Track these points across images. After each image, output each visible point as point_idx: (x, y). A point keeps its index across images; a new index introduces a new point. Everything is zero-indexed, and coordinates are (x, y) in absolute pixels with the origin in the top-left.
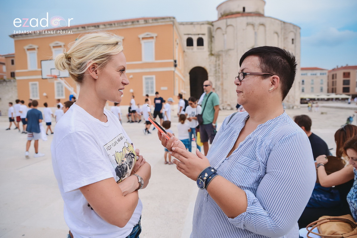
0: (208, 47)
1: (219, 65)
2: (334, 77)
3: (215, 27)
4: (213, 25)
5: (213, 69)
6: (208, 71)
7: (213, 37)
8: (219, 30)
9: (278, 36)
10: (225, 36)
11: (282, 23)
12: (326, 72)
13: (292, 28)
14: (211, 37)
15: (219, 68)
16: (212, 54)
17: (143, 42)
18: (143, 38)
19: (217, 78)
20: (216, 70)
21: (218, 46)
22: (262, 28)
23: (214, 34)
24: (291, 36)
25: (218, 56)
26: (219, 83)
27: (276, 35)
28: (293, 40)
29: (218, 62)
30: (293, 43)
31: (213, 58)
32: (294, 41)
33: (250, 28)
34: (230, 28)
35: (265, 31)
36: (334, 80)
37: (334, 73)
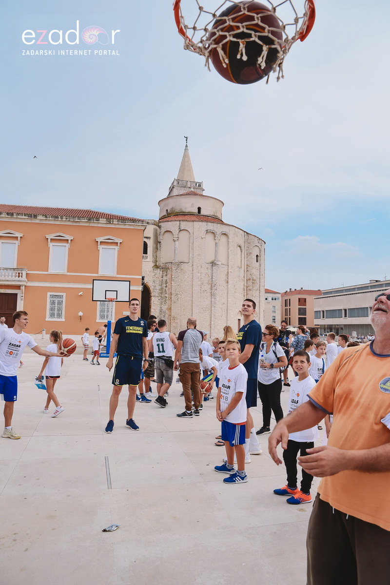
0: (153, 255)
1: (166, 283)
2: (287, 303)
3: (163, 230)
4: (160, 227)
5: (158, 287)
6: (151, 289)
7: (160, 242)
8: (167, 234)
9: (241, 250)
10: (177, 242)
11: (246, 234)
12: (280, 295)
13: (256, 242)
14: (157, 243)
15: (166, 286)
16: (156, 267)
17: (100, 247)
18: (101, 242)
19: (163, 300)
20: (162, 289)
21: (165, 256)
22: (224, 238)
23: (160, 238)
24: (256, 251)
25: (165, 269)
26: (165, 307)
27: (239, 248)
28: (257, 256)
29: (165, 278)
30: (257, 261)
31: (158, 271)
32: (259, 258)
33: (210, 237)
34: (183, 233)
35: (228, 242)
36: (288, 307)
37: (287, 298)
